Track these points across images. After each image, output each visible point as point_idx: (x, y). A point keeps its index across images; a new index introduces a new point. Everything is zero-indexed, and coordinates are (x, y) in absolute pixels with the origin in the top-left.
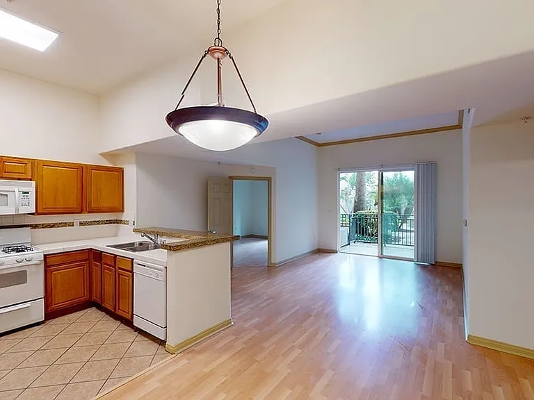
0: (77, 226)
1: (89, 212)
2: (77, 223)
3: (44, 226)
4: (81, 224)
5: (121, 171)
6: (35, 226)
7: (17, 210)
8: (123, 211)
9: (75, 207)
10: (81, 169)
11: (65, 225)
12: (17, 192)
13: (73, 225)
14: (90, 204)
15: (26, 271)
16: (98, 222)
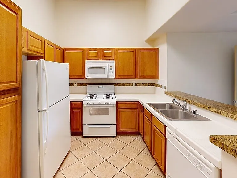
0: (134, 86)
1: (139, 78)
2: (134, 84)
3: (121, 85)
4: (136, 85)
5: (157, 50)
6: (117, 85)
7: (108, 76)
8: (158, 78)
9: (132, 75)
10: (135, 51)
11: (129, 85)
12: (108, 66)
13: (132, 86)
14: (140, 73)
15: (109, 109)
16: (144, 84)
